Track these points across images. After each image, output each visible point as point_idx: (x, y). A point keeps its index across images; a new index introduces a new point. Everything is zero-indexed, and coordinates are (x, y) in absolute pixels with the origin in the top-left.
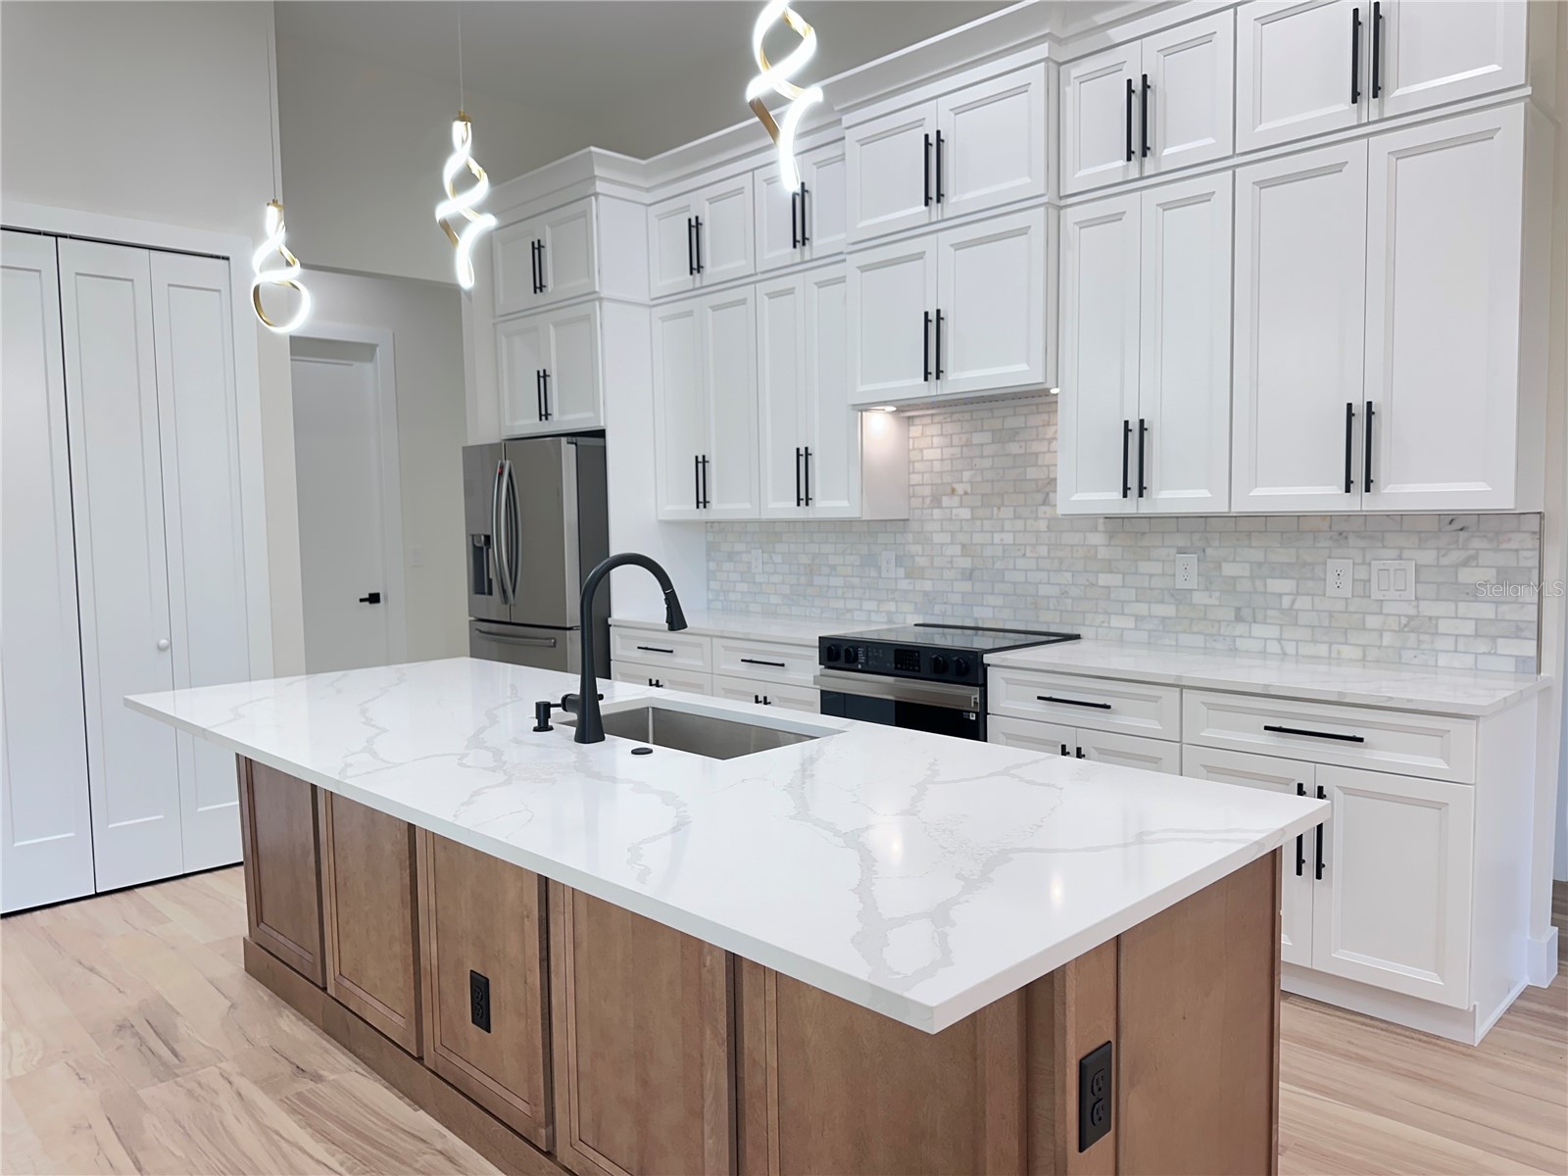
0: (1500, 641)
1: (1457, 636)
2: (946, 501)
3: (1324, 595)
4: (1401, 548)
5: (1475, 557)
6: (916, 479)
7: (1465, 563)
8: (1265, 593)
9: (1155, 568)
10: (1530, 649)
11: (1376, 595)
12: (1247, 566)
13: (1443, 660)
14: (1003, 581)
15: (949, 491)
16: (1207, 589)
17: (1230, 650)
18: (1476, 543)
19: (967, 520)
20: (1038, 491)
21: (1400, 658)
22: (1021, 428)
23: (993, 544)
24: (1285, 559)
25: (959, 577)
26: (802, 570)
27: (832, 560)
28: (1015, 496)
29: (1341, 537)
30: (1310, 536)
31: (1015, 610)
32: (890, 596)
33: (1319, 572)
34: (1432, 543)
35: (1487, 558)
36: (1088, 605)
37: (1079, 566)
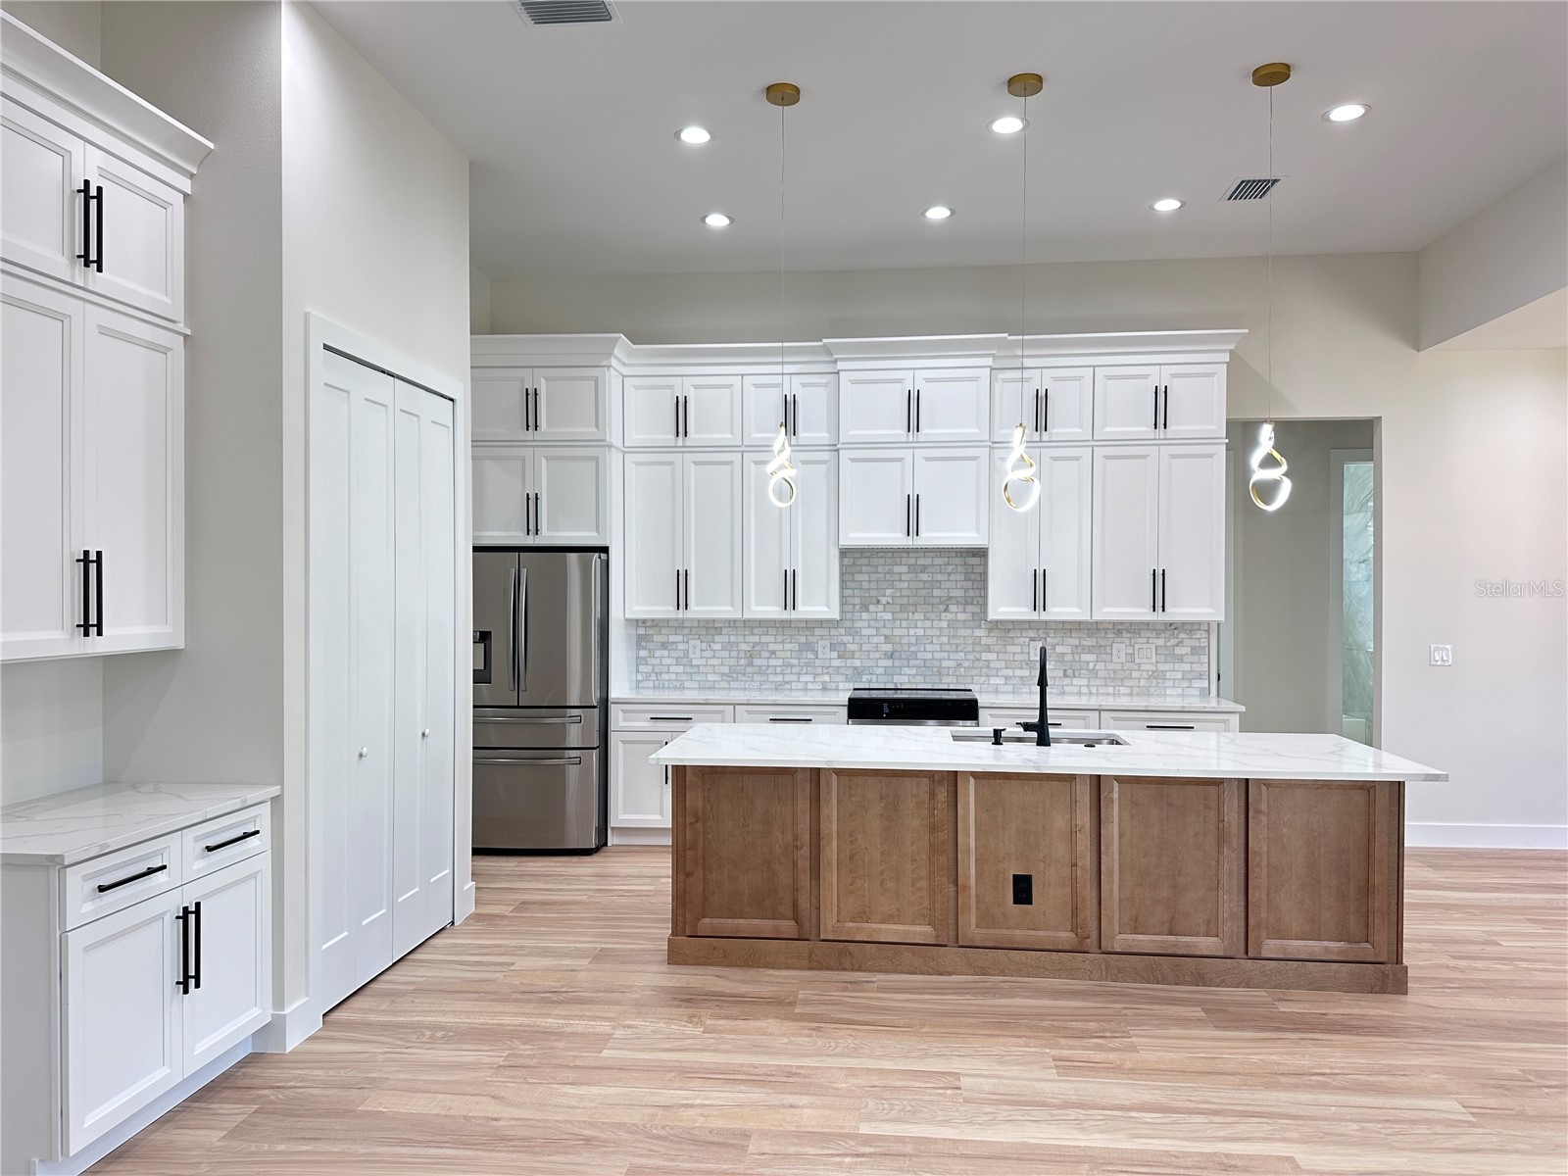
0: (1193, 681)
1: (1174, 680)
2: (872, 608)
3: (1111, 662)
4: (1148, 638)
5: (1181, 642)
7: (1177, 645)
8: (1080, 661)
9: (1017, 649)
10: (1205, 684)
11: (1137, 661)
12: (1070, 647)
13: (1168, 692)
14: (916, 659)
15: (875, 601)
17: (1061, 693)
18: (1182, 635)
19: (889, 620)
20: (941, 604)
21: (1149, 691)
23: (908, 635)
24: (1090, 644)
25: (883, 657)
26: (742, 655)
27: (772, 647)
28: (924, 606)
29: (1120, 632)
30: (1103, 632)
31: (925, 676)
32: (825, 671)
33: (1108, 650)
34: (1163, 635)
35: (1187, 642)
36: (973, 672)
37: (970, 648)
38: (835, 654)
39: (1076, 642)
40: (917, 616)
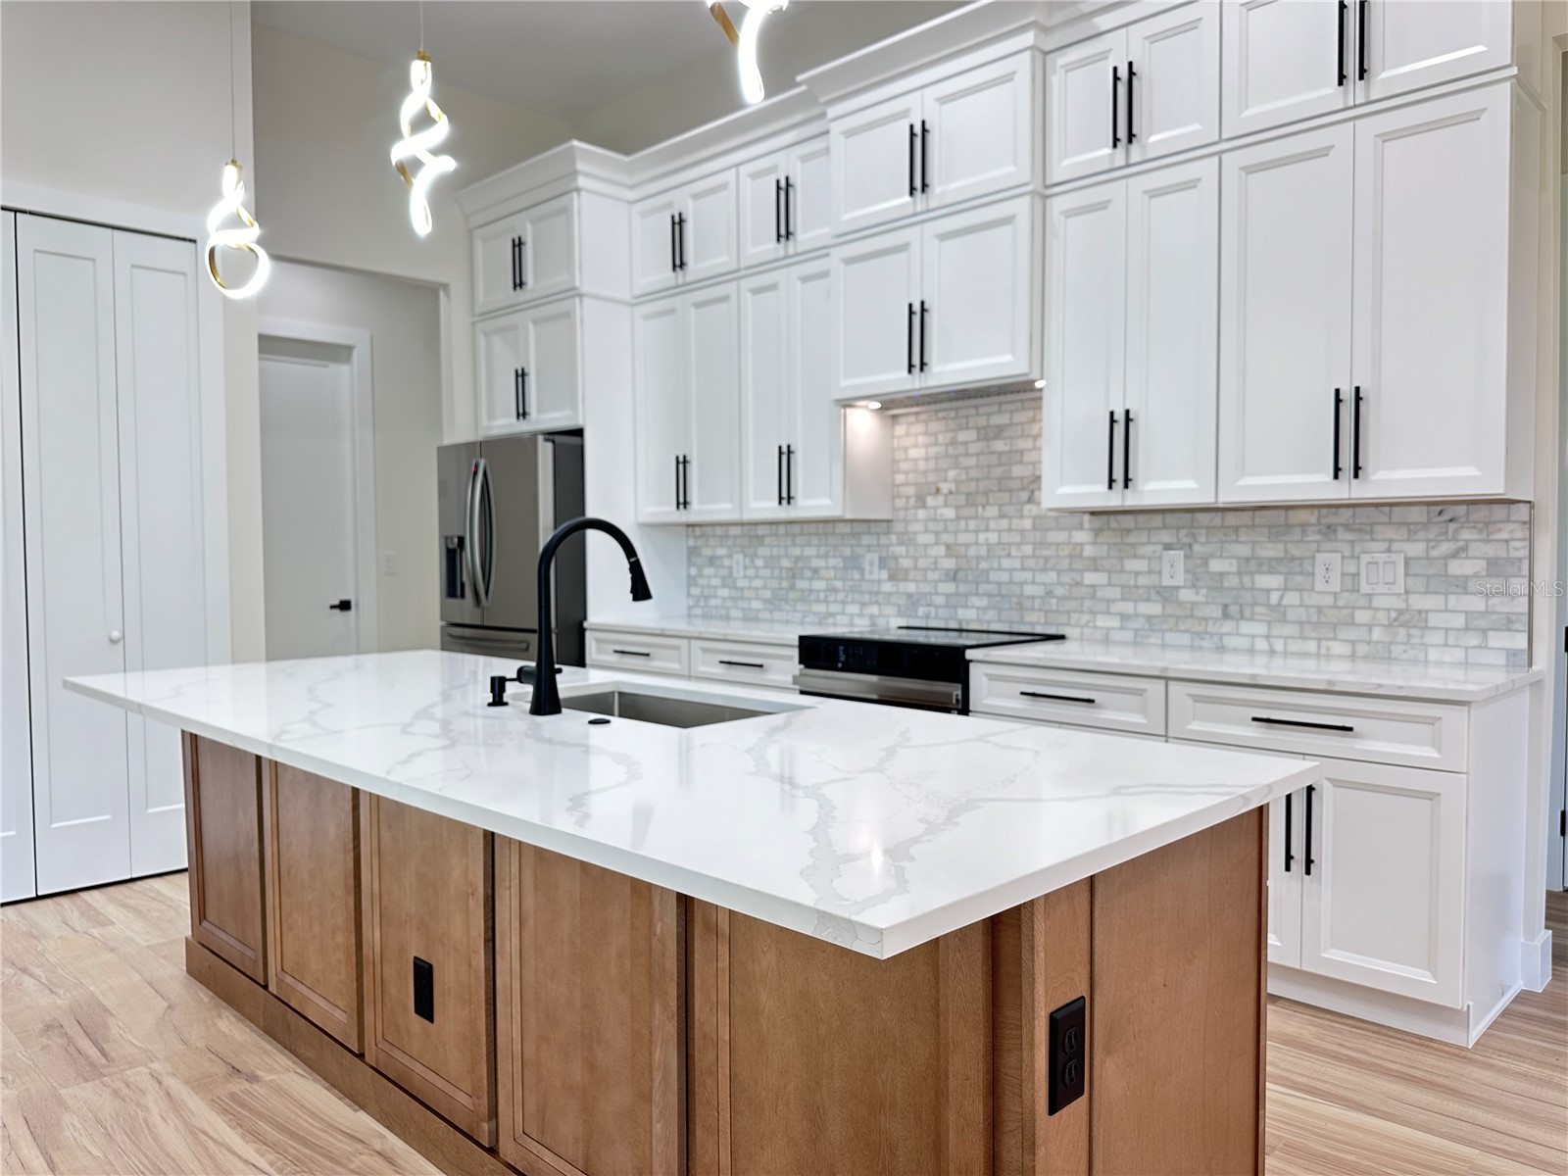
0: (1491, 634)
1: (1447, 630)
2: (930, 501)
3: (1313, 590)
4: (1391, 541)
5: (1465, 549)
6: (900, 478)
7: (1455, 555)
8: (1253, 589)
9: (1141, 565)
10: (1521, 642)
11: (1365, 588)
12: (1234, 562)
13: (1433, 655)
14: (988, 582)
15: (933, 490)
16: (1194, 586)
17: (1217, 648)
18: (1466, 535)
19: (951, 520)
20: (1023, 489)
21: (1390, 652)
22: (1006, 425)
23: (977, 544)
24: (1272, 554)
25: (943, 578)
26: (784, 574)
27: (815, 563)
28: (1000, 495)
29: (1330, 530)
30: (1298, 530)
31: (1000, 610)
32: (873, 599)
33: (1307, 567)
34: (1421, 535)
35: (1477, 549)
36: (1073, 605)
37: (1065, 564)
38: (884, 574)
39: (1244, 550)
40: (992, 511)
